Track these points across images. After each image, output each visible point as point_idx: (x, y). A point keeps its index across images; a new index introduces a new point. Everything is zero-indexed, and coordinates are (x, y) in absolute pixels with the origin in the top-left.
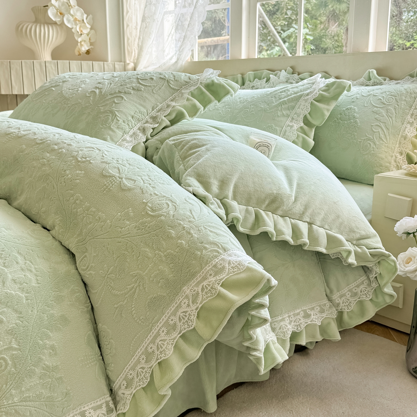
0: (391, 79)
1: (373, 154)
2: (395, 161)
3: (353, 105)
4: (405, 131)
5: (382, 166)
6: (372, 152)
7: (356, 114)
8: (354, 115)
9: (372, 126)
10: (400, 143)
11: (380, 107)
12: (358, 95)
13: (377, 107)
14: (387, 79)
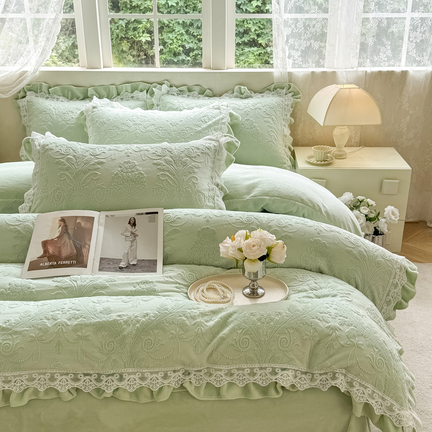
0: (255, 93)
1: (275, 150)
2: (285, 153)
3: (249, 117)
4: (284, 131)
5: (282, 158)
6: (275, 149)
7: (255, 124)
8: (254, 125)
9: (268, 131)
10: (283, 140)
11: (267, 118)
12: (247, 108)
13: (266, 118)
14: (253, 92)
